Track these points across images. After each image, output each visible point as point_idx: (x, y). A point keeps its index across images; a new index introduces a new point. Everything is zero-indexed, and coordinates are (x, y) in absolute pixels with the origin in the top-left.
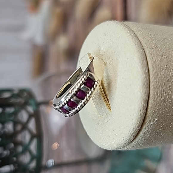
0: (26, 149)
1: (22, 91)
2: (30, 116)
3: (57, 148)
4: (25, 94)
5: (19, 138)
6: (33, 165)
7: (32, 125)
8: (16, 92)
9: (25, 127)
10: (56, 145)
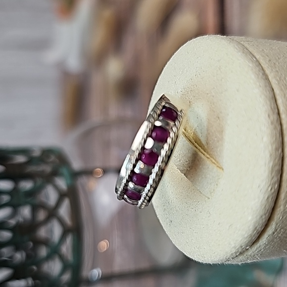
0: (55, 252)
1: (47, 153)
2: (62, 196)
3: (105, 249)
4: (53, 158)
5: (42, 233)
6: (67, 277)
7: (64, 211)
8: (37, 153)
9: (52, 213)
10: (104, 245)
